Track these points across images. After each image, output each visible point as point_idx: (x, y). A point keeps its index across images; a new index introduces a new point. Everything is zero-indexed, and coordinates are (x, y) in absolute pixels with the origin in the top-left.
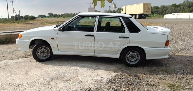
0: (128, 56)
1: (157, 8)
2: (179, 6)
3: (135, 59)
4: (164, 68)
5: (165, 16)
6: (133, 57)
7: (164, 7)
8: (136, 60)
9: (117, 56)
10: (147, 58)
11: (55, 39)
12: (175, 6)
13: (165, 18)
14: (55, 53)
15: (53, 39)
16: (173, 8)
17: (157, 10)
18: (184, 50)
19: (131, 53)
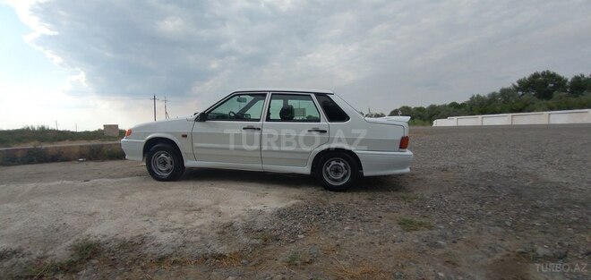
0: (328, 169)
1: (420, 109)
2: (463, 105)
3: (341, 176)
4: (402, 194)
5: (434, 122)
6: (337, 171)
7: (433, 107)
8: (343, 177)
9: (306, 170)
10: (366, 173)
11: (189, 136)
12: (454, 105)
13: (434, 125)
14: (189, 163)
15: (185, 136)
16: (452, 108)
17: (420, 113)
18: (453, 168)
19: (333, 163)
